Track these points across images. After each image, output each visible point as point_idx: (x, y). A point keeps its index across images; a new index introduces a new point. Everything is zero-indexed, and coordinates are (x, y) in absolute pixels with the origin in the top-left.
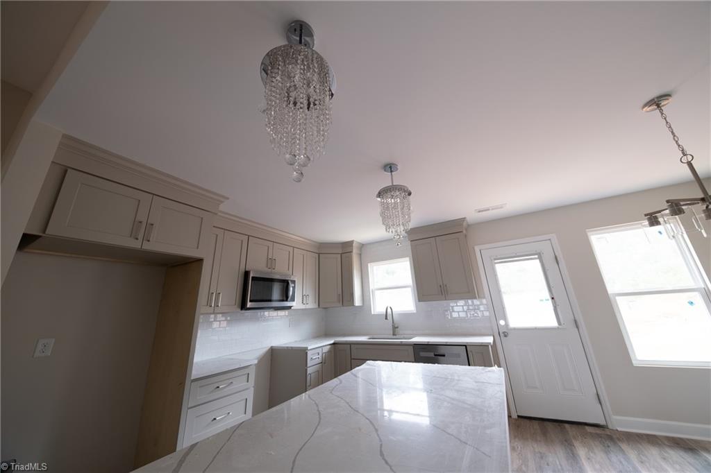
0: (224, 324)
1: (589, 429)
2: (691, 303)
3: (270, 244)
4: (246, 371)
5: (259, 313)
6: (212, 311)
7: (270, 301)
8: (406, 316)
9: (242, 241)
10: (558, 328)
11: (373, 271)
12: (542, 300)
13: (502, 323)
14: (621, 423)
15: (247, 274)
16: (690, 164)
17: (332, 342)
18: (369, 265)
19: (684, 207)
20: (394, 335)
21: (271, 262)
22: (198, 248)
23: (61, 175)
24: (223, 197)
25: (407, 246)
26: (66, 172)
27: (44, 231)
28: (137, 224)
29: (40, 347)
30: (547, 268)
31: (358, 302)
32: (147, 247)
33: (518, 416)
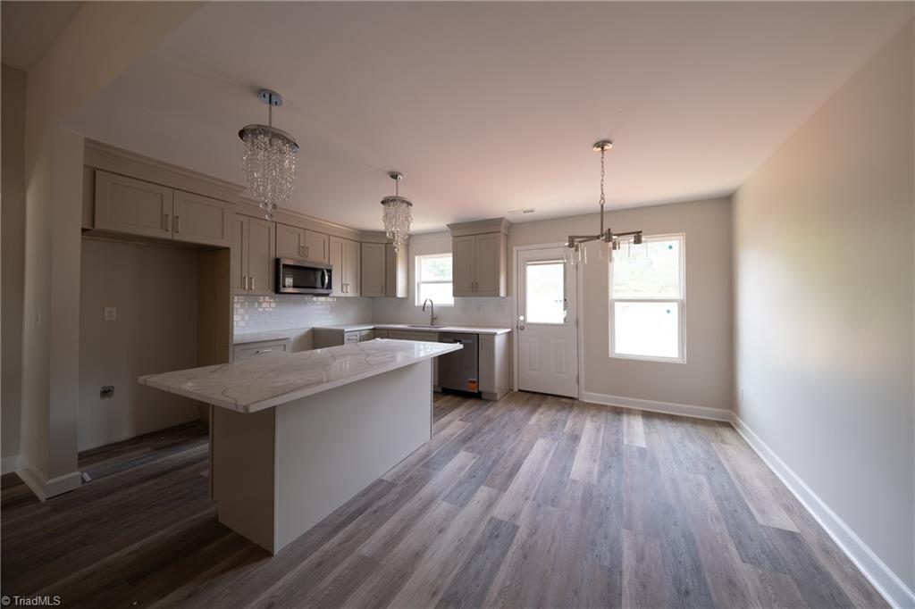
0: (273, 305)
1: (564, 400)
2: (668, 311)
3: (301, 231)
4: (283, 342)
5: (307, 298)
6: (246, 293)
7: (315, 288)
8: (444, 308)
9: (269, 229)
10: (562, 325)
11: (420, 263)
12: (556, 301)
13: (522, 318)
14: (587, 397)
15: (277, 261)
16: (602, 206)
17: (372, 327)
18: (416, 257)
19: (614, 237)
20: (432, 324)
21: (303, 250)
22: (223, 238)
23: (92, 175)
24: (242, 187)
25: (448, 241)
26: (94, 172)
27: (93, 226)
28: (164, 217)
29: (106, 314)
30: (567, 272)
31: (401, 293)
32: (178, 237)
33: (520, 390)
